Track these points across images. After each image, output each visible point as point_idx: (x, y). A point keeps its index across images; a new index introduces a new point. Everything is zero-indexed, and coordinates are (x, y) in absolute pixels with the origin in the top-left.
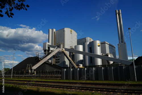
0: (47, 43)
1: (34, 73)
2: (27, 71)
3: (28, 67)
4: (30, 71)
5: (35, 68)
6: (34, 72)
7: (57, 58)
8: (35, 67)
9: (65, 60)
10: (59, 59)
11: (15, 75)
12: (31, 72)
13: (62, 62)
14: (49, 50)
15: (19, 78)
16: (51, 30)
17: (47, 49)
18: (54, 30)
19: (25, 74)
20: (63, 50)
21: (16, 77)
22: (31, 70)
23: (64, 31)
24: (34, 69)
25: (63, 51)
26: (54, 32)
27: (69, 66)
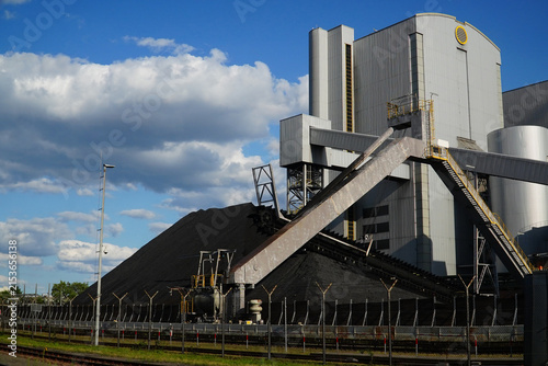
0: (308, 122)
1: (248, 313)
2: (203, 298)
3: (209, 267)
4: (218, 298)
5: (254, 279)
6: (249, 305)
7: (369, 221)
8: (252, 272)
9: (426, 232)
10: (384, 228)
11: (120, 325)
12: (229, 302)
13: (405, 242)
14: (318, 166)
15: (145, 347)
16: (323, 36)
17: (307, 157)
18: (348, 35)
19: (191, 318)
20: (436, 150)
21: (129, 334)
22: (230, 288)
23: (413, 35)
24: (247, 285)
25: (436, 156)
26: (348, 46)
27: (451, 271)
